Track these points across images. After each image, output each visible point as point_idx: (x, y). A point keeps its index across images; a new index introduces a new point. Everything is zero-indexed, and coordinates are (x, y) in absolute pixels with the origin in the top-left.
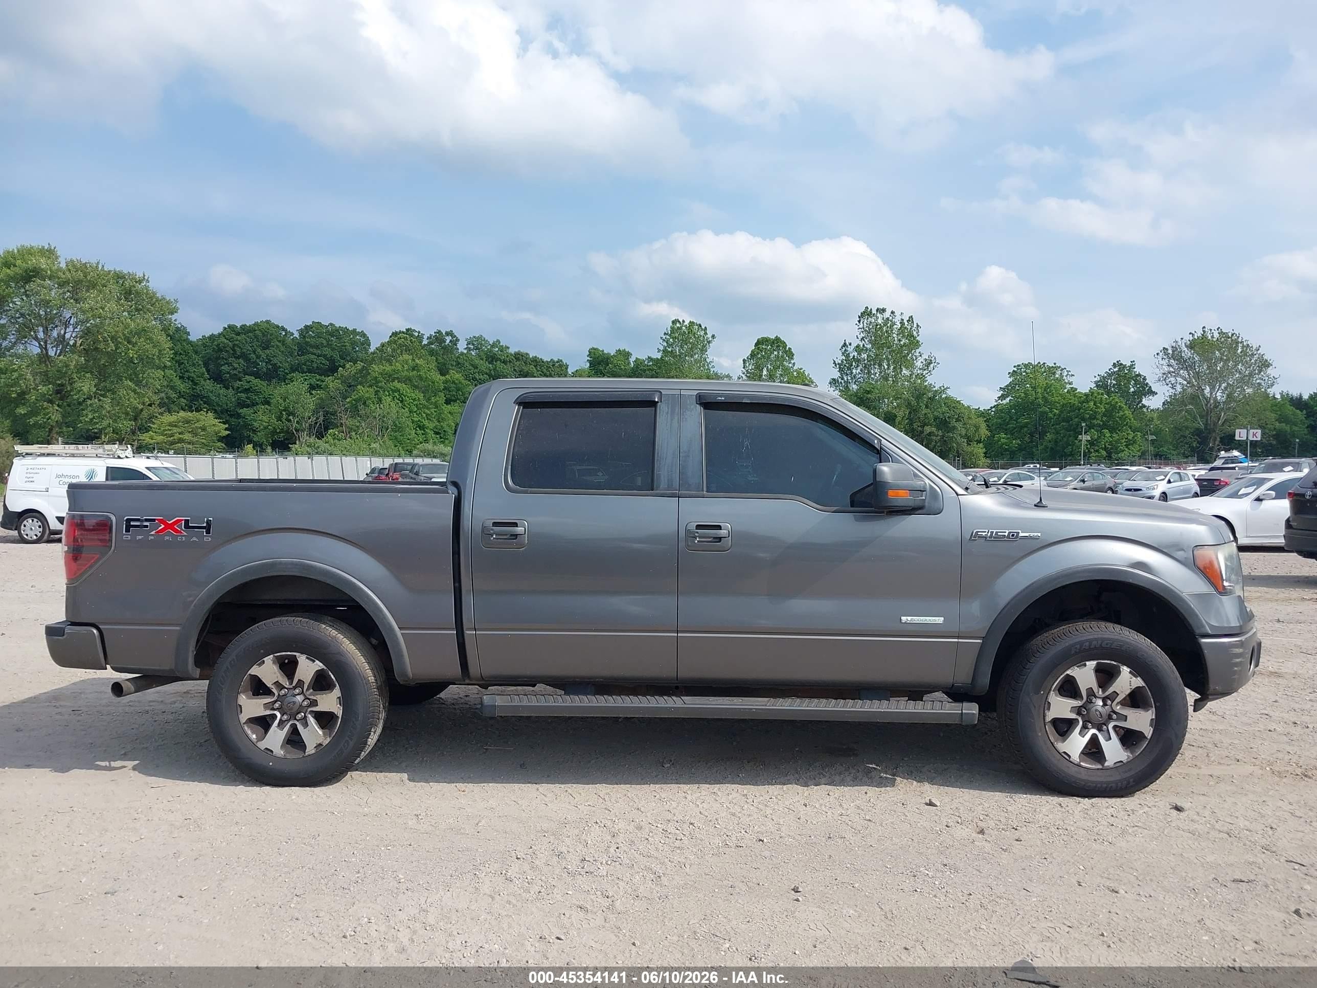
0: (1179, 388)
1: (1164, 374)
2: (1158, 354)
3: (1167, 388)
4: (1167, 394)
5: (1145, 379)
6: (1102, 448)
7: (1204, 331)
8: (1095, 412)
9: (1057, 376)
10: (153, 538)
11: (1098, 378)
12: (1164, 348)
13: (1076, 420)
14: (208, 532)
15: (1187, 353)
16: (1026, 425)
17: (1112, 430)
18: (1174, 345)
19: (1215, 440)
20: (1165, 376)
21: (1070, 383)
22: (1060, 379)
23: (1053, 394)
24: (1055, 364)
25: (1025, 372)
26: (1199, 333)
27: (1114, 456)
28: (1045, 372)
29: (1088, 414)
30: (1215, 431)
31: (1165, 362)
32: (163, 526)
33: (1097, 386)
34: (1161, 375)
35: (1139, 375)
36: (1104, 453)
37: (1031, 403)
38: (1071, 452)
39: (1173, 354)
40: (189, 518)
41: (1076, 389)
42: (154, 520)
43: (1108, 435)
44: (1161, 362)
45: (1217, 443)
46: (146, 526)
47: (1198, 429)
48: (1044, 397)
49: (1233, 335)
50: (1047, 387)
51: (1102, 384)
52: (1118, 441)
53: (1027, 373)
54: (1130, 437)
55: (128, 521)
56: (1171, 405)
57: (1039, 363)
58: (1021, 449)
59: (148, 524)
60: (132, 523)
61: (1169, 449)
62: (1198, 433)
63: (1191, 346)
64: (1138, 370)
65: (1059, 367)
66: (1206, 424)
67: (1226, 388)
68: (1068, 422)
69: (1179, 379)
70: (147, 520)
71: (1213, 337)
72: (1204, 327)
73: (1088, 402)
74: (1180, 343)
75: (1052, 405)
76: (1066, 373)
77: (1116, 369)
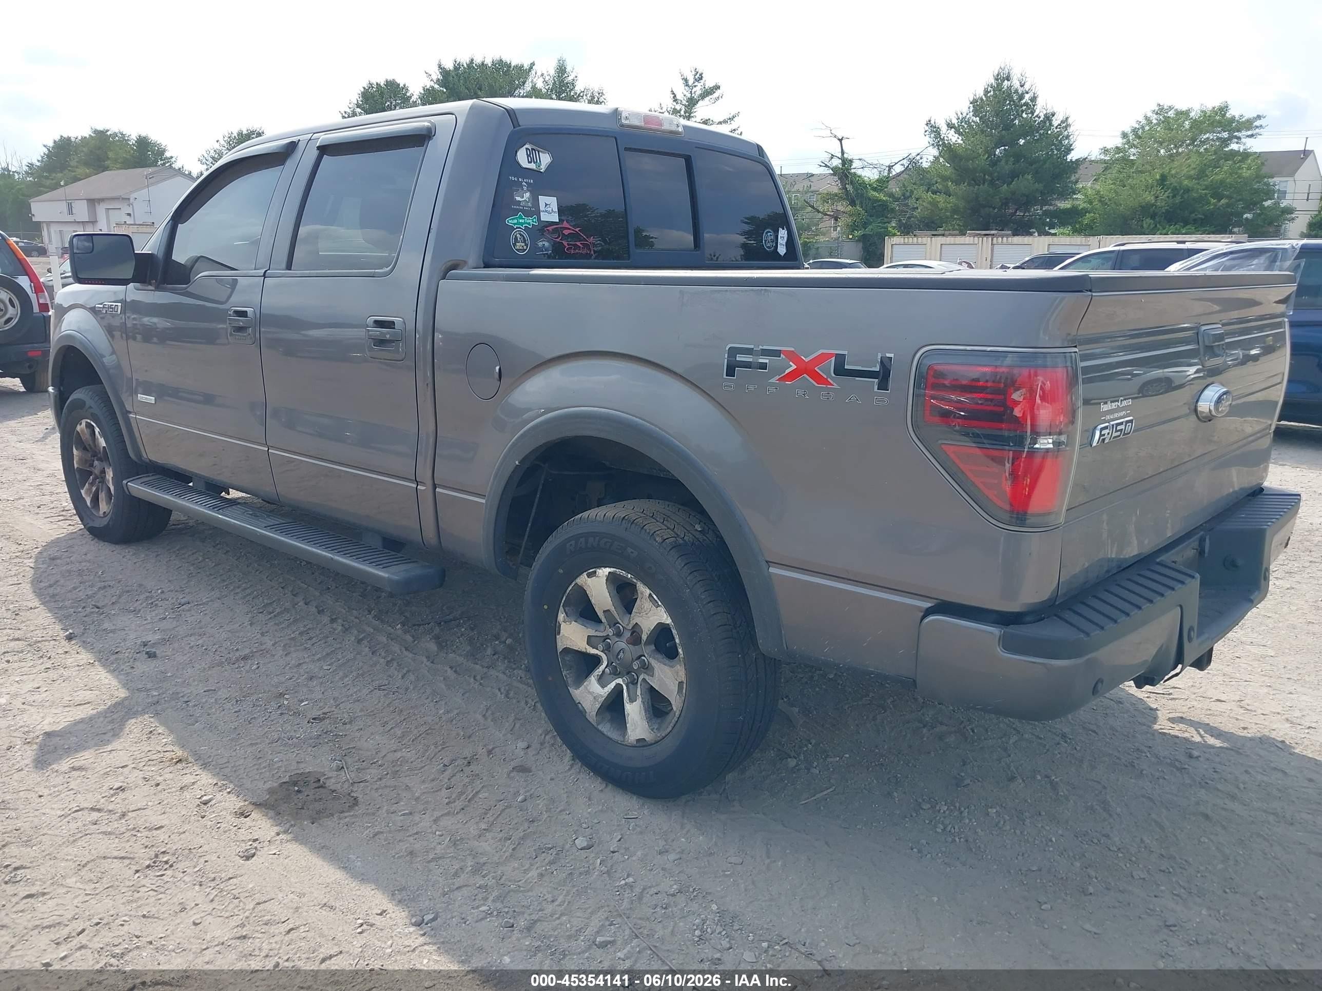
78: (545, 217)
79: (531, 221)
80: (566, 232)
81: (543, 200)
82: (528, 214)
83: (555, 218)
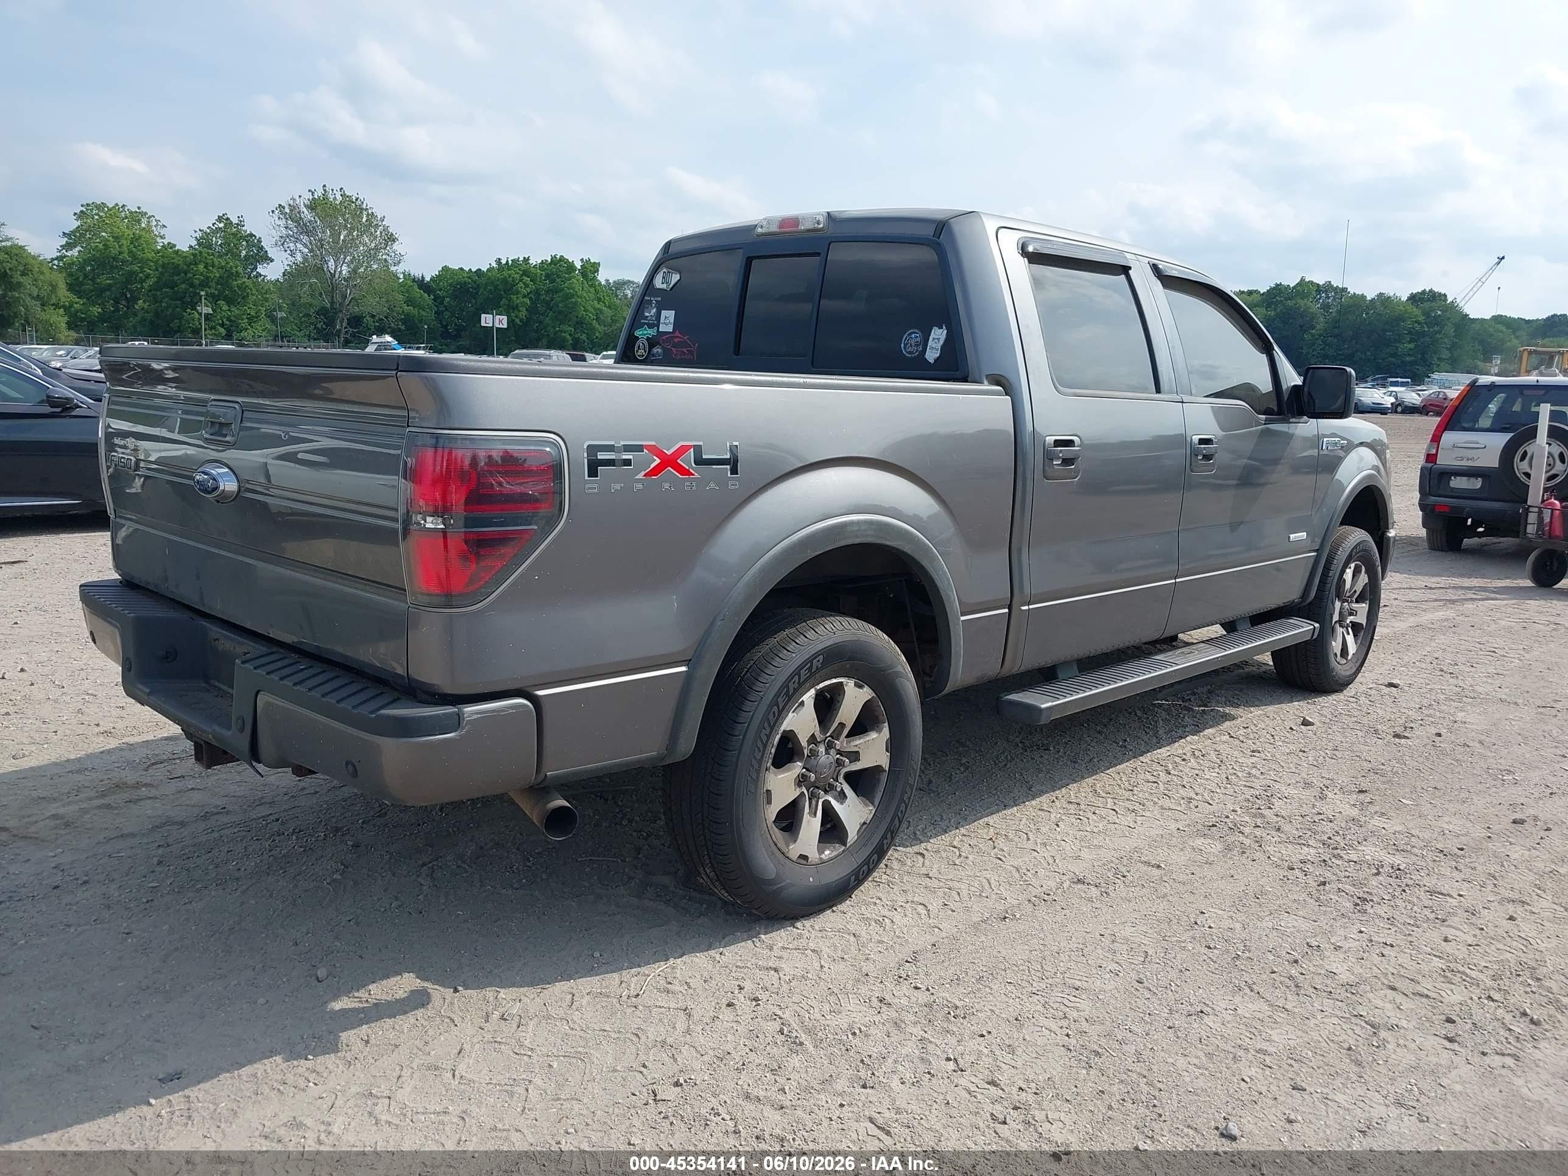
0: (299, 258)
1: (281, 237)
2: (273, 211)
3: (286, 255)
4: (286, 263)
5: (259, 241)
6: (219, 324)
7: (325, 190)
8: (208, 278)
9: (143, 225)
10: (640, 486)
11: (199, 234)
12: (280, 205)
13: (183, 286)
14: (734, 471)
15: (307, 215)
16: (109, 288)
17: (230, 302)
18: (291, 202)
19: (341, 322)
20: (283, 240)
21: (163, 237)
22: (149, 230)
23: (143, 250)
24: (139, 208)
25: (98, 215)
26: (319, 193)
27: (235, 335)
28: (126, 217)
29: (198, 279)
30: (341, 311)
31: (282, 222)
32: (658, 461)
33: (199, 244)
34: (278, 238)
35: (251, 235)
36: (222, 331)
37: (114, 258)
38: (179, 327)
39: (290, 213)
40: (701, 443)
41: (175, 246)
42: (639, 448)
43: (226, 307)
44: (278, 222)
45: (344, 325)
46: (627, 462)
47: (323, 308)
48: (130, 252)
49: (357, 199)
50: (135, 240)
51: (204, 241)
52: (238, 317)
53: (101, 217)
54: (253, 313)
55: (592, 450)
56: (294, 276)
57: (117, 205)
58: (102, 318)
59: (631, 457)
60: (601, 456)
61: (293, 330)
62: (323, 312)
63: (312, 206)
64: (248, 228)
65: (146, 213)
66: (332, 303)
67: (352, 261)
68: (173, 288)
69: (299, 245)
70: (628, 448)
71: (335, 199)
72: (324, 186)
73: (196, 264)
74: (298, 202)
75: (144, 262)
76: (154, 223)
77: (221, 225)
78: (663, 328)
79: (652, 332)
80: (676, 340)
81: (664, 313)
82: (651, 326)
83: (670, 329)
